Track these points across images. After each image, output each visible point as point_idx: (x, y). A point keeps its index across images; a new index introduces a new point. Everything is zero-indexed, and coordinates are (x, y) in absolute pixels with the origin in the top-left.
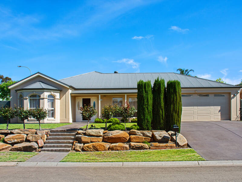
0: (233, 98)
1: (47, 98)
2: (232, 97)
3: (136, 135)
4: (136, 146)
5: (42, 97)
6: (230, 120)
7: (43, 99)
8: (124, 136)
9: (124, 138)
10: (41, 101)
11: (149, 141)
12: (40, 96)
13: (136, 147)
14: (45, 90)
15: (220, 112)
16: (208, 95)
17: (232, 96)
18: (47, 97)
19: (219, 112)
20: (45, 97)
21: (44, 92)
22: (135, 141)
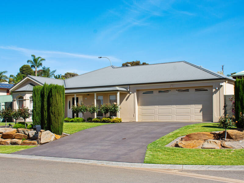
0: (215, 92)
1: (29, 100)
2: (213, 91)
3: (19, 133)
4: (14, 142)
5: (24, 99)
6: (212, 122)
7: (25, 100)
8: (12, 134)
10: (24, 102)
12: (23, 98)
15: (202, 112)
16: (188, 90)
17: (214, 90)
18: (29, 98)
19: (200, 111)
20: (27, 99)
21: (25, 94)
22: (17, 137)
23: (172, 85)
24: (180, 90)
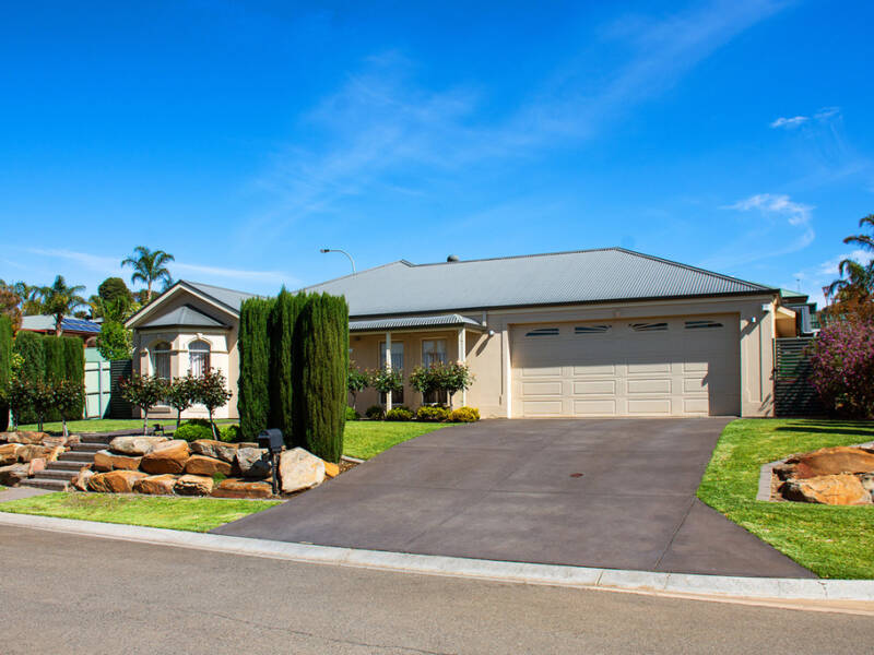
0: (748, 330)
1: (186, 352)
2: (742, 327)
3: (202, 454)
4: (187, 485)
5: (174, 348)
6: (739, 416)
7: (176, 353)
8: (176, 457)
9: (174, 460)
10: (173, 357)
11: (228, 473)
12: (170, 347)
13: (186, 488)
14: (180, 330)
15: (706, 386)
16: (665, 324)
17: (744, 324)
18: (187, 348)
19: (703, 384)
20: (181, 349)
21: (177, 335)
22: (195, 471)
23: (618, 309)
24: (640, 325)
